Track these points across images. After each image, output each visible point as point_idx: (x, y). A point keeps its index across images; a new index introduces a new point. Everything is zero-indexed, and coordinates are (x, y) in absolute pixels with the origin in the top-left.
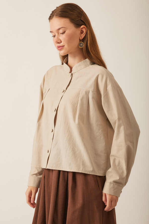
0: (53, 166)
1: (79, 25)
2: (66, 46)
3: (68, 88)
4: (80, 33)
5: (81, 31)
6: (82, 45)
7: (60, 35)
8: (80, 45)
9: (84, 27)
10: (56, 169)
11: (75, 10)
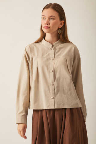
2: (51, 28)
4: (60, 24)
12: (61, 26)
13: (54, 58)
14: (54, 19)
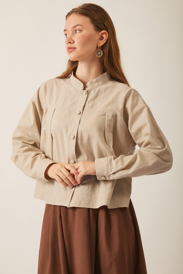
0: (80, 203)
1: (100, 29)
2: (78, 49)
3: (85, 109)
4: (99, 38)
5: (101, 37)
6: (100, 54)
7: (74, 35)
8: (97, 54)
9: (105, 33)
10: (84, 207)
11: (99, 11)
12: (102, 43)
13: (83, 110)
14: (81, 31)
